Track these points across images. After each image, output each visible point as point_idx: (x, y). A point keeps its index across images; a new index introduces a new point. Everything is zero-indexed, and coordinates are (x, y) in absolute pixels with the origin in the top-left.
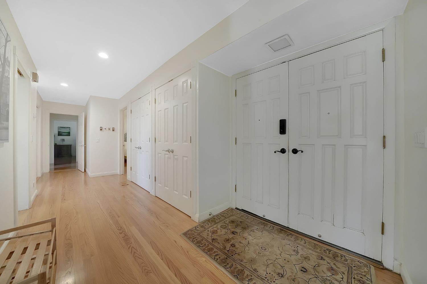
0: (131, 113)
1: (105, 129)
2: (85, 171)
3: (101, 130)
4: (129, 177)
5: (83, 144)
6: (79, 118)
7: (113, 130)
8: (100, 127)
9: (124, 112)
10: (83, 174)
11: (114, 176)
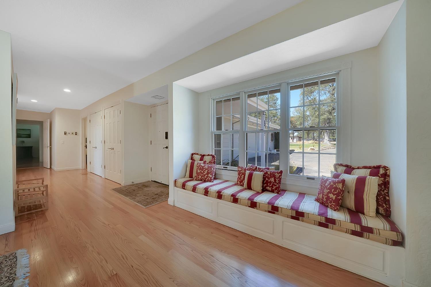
0: (90, 122)
1: (69, 133)
2: (51, 168)
3: (65, 134)
4: (89, 169)
5: (49, 145)
6: (44, 124)
7: (76, 134)
8: (65, 132)
9: (85, 120)
10: (49, 170)
11: (77, 170)
